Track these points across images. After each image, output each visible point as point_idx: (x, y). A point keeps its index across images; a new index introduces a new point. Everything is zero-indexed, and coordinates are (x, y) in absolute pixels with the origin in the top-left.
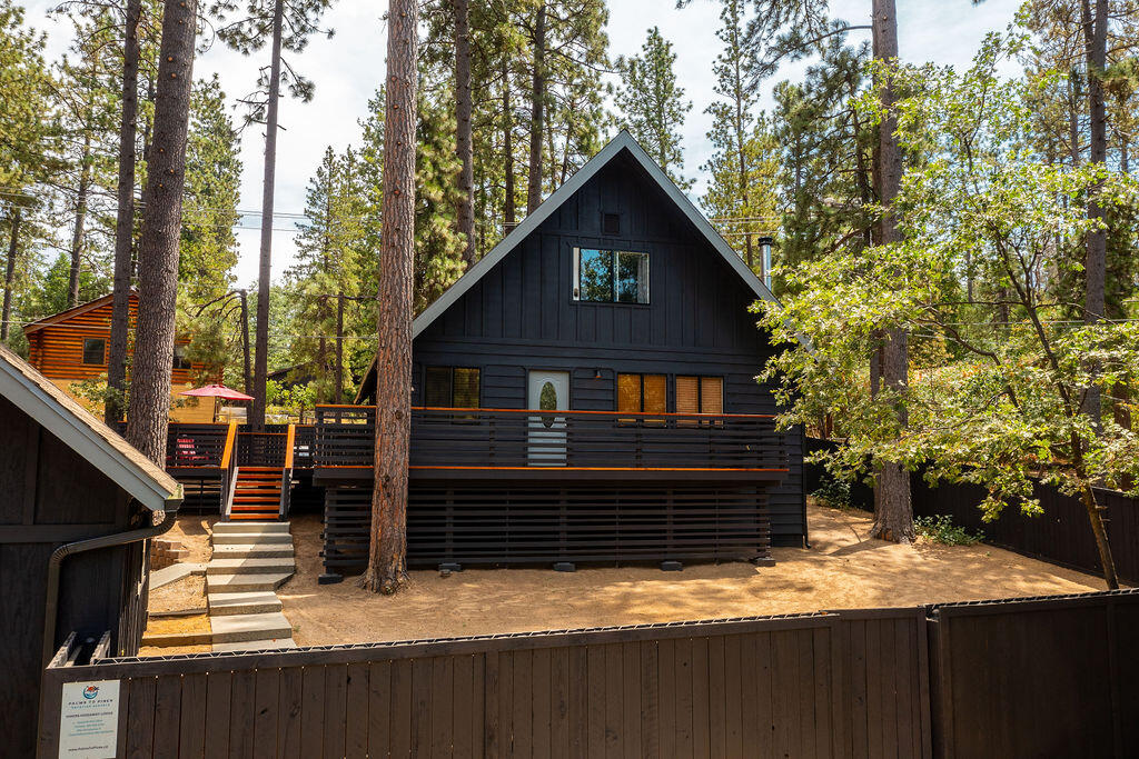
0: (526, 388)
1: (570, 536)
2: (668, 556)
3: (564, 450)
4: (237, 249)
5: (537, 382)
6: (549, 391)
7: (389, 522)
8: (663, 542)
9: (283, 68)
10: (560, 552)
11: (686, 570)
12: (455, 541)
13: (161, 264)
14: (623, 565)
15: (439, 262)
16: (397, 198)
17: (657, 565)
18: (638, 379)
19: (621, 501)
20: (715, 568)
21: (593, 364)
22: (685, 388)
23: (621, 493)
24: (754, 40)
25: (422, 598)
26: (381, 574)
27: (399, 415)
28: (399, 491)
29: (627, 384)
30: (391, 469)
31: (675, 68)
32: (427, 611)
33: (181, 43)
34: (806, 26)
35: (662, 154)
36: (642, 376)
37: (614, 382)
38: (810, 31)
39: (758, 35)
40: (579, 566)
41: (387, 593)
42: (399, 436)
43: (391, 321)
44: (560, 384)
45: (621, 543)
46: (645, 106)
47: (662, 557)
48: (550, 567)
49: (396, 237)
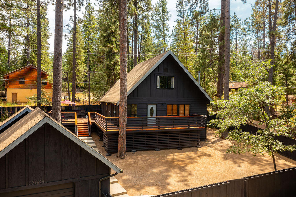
0: (147, 109)
1: (159, 143)
2: (179, 146)
3: (155, 122)
4: (49, 46)
5: (149, 107)
6: (152, 109)
7: (122, 143)
8: (178, 144)
9: (77, 16)
10: (157, 147)
11: (183, 149)
12: (135, 145)
13: (58, 76)
14: (170, 149)
15: (117, 67)
16: (124, 72)
17: (177, 148)
18: (171, 105)
19: (169, 135)
20: (189, 149)
21: (162, 103)
22: (181, 108)
23: (169, 134)
24: (191, 9)
25: (131, 160)
26: (121, 154)
27: (125, 120)
28: (125, 137)
29: (169, 107)
30: (123, 132)
31: (167, 6)
32: (133, 163)
33: (60, 21)
34: (203, 5)
35: (164, 28)
36: (172, 105)
37: (166, 106)
38: (204, 6)
39: (192, 8)
40: (161, 149)
41: (122, 159)
42: (124, 125)
43: (123, 100)
44: (154, 107)
45: (170, 144)
46: (159, 16)
47: (178, 147)
48: (155, 150)
49: (124, 81)
